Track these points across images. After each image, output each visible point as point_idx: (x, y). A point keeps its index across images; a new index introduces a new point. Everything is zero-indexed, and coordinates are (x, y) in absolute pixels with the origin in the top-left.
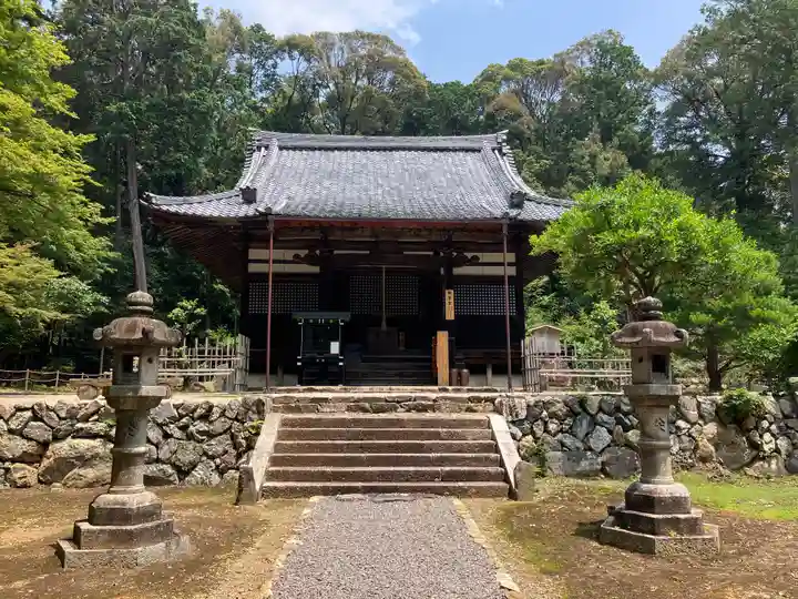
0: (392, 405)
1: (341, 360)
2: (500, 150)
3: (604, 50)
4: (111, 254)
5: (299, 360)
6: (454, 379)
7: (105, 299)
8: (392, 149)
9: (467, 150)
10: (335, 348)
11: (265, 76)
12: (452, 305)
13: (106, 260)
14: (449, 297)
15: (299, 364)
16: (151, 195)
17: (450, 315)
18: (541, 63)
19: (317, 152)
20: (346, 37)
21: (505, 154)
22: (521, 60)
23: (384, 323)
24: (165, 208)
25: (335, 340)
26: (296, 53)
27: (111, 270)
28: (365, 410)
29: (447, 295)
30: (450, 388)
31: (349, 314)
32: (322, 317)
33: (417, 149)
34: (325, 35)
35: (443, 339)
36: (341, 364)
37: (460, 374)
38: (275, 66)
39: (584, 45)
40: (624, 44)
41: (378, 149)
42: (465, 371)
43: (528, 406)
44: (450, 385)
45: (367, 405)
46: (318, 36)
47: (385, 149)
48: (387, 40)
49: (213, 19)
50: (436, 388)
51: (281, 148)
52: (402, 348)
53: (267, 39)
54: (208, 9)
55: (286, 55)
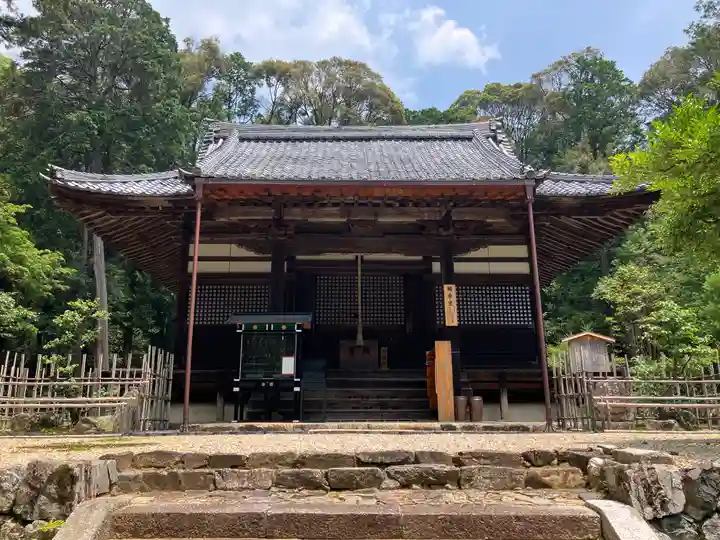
0: (369, 471)
1: (297, 384)
2: (495, 138)
3: (584, 66)
4: (65, 271)
5: (237, 384)
6: (462, 410)
7: (32, 314)
8: (368, 139)
9: (455, 139)
10: (288, 365)
11: (243, 101)
12: (455, 304)
13: (60, 276)
14: (450, 294)
15: (236, 389)
16: (56, 167)
17: (452, 319)
18: (518, 86)
19: (283, 143)
20: (323, 64)
21: (501, 142)
22: (498, 85)
23: (360, 337)
24: (72, 184)
25: (289, 354)
26: (273, 80)
27: (62, 287)
28: (312, 485)
29: (446, 292)
30: (457, 425)
31: (309, 318)
32: (269, 321)
33: (397, 139)
34: (304, 63)
35: (443, 351)
36: (297, 389)
37: (469, 404)
38: (253, 91)
39: (562, 65)
40: (605, 59)
41: (353, 139)
42: (477, 399)
43: (686, 481)
44: (457, 419)
45: (318, 473)
46: (296, 65)
47: (361, 139)
48: (363, 66)
49: (194, 49)
50: (437, 425)
51: (242, 140)
52: (385, 368)
53: (246, 66)
54: (189, 39)
55: (264, 81)
